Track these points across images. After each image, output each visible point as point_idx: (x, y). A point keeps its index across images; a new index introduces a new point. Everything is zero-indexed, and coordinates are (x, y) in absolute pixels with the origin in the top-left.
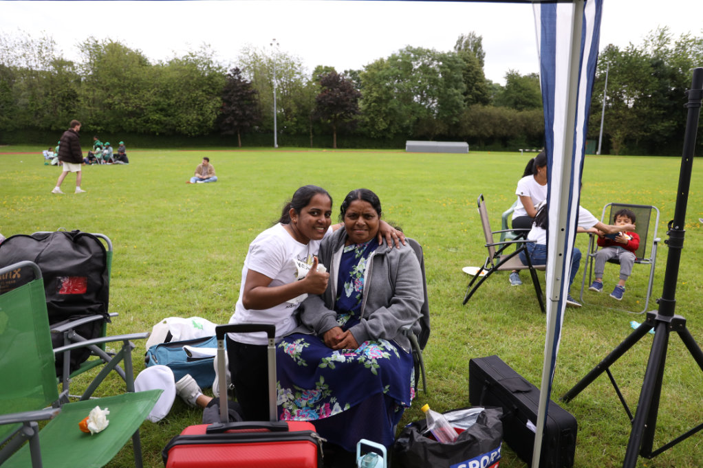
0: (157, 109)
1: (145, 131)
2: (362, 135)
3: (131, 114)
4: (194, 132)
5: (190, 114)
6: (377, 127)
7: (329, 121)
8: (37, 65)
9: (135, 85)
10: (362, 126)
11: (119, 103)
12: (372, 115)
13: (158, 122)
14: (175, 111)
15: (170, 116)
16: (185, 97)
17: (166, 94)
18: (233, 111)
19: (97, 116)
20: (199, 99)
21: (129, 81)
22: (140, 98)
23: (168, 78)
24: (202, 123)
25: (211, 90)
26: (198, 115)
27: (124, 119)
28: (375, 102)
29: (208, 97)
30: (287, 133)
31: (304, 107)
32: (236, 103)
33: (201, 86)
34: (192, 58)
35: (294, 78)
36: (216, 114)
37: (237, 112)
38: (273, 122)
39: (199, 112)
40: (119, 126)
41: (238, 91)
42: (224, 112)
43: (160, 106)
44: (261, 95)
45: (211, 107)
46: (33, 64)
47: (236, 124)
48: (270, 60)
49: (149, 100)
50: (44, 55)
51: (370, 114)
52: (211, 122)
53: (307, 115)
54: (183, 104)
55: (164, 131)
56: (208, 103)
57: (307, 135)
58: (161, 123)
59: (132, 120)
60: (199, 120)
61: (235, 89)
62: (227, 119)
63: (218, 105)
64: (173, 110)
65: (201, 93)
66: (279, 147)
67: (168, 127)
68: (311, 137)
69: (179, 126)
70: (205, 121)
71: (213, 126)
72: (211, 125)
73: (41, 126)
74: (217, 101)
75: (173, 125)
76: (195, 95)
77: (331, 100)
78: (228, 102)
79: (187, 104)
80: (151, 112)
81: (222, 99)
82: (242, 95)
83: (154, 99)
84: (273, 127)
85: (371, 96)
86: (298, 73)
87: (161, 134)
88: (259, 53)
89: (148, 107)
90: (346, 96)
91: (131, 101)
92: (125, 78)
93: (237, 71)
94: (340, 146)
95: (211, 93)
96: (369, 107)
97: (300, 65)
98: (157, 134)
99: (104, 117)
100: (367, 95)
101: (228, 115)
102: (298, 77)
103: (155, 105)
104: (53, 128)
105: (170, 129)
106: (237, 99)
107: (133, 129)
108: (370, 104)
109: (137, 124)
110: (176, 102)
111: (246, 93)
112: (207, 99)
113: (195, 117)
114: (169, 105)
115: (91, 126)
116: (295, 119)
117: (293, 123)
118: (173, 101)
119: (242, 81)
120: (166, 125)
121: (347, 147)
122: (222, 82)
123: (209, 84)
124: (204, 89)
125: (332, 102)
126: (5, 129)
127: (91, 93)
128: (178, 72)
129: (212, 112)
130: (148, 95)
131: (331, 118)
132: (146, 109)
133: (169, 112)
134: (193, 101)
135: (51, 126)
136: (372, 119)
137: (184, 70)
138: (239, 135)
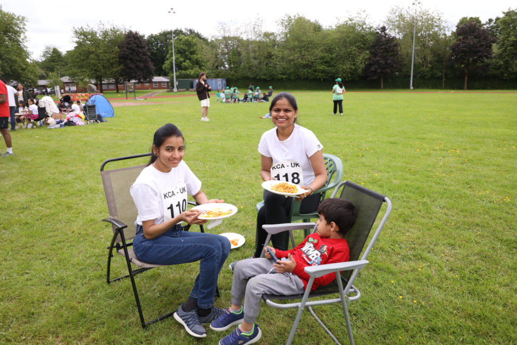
0: (323, 62)
1: (313, 78)
2: (495, 77)
3: (306, 66)
4: (348, 78)
5: (346, 65)
6: (510, 70)
7: (463, 66)
8: (252, 37)
9: (309, 46)
10: (494, 69)
11: (297, 59)
12: (507, 58)
13: (323, 71)
14: (335, 63)
15: (331, 66)
16: (343, 52)
17: (330, 50)
18: (378, 61)
19: (284, 68)
20: (353, 53)
21: (305, 43)
22: (312, 55)
23: (331, 38)
24: (354, 71)
25: (362, 46)
26: (351, 65)
27: (301, 70)
28: (511, 46)
29: (360, 51)
30: (423, 77)
31: (439, 55)
32: (380, 54)
33: (355, 43)
34: (350, 22)
35: (433, 30)
36: (365, 63)
37: (381, 62)
38: (411, 69)
39: (352, 63)
40: (297, 75)
41: (382, 45)
42: (371, 62)
43: (325, 60)
44: (402, 47)
45: (361, 58)
46: (250, 37)
47: (379, 71)
48: (413, 18)
49: (318, 55)
50: (256, 30)
51: (505, 58)
52: (360, 70)
53: (442, 62)
54: (341, 57)
55: (326, 78)
56: (359, 55)
57: (440, 78)
58: (325, 72)
59: (305, 71)
60: (352, 69)
61: (381, 44)
62: (372, 68)
63: (367, 57)
64: (333, 62)
65: (354, 48)
66: (414, 89)
67: (329, 75)
68: (444, 80)
69: (337, 74)
70: (356, 70)
71: (361, 73)
72: (360, 72)
73: (251, 76)
74: (367, 53)
75: (333, 73)
76: (349, 50)
77: (464, 47)
78: (374, 54)
79: (344, 57)
80: (318, 64)
81: (370, 52)
82: (385, 48)
83: (321, 54)
84: (410, 73)
85: (508, 40)
86: (436, 26)
87: (325, 80)
88: (404, 13)
89: (317, 60)
90: (480, 42)
91: (306, 57)
92: (303, 41)
93: (384, 29)
94: (471, 87)
95: (363, 48)
96: (505, 51)
97: (440, 19)
98: (322, 80)
99: (288, 69)
100: (504, 39)
101: (375, 64)
102: (436, 29)
103: (322, 59)
104: (258, 78)
105: (331, 76)
106: (381, 51)
107: (306, 77)
108: (507, 48)
109: (309, 73)
110: (337, 56)
111: (390, 46)
112: (359, 52)
113: (348, 67)
114: (331, 59)
115: (279, 75)
116: (430, 65)
117: (427, 69)
118: (334, 56)
119: (387, 36)
120: (328, 74)
121: (478, 89)
122: (371, 38)
123: (362, 41)
124: (357, 45)
125: (465, 49)
126: (232, 80)
127: (281, 53)
128: (339, 34)
129: (362, 62)
130: (317, 52)
131: (464, 63)
132: (315, 62)
133: (331, 63)
134: (349, 55)
135: (256, 76)
136: (507, 62)
137: (343, 32)
138: (382, 80)
